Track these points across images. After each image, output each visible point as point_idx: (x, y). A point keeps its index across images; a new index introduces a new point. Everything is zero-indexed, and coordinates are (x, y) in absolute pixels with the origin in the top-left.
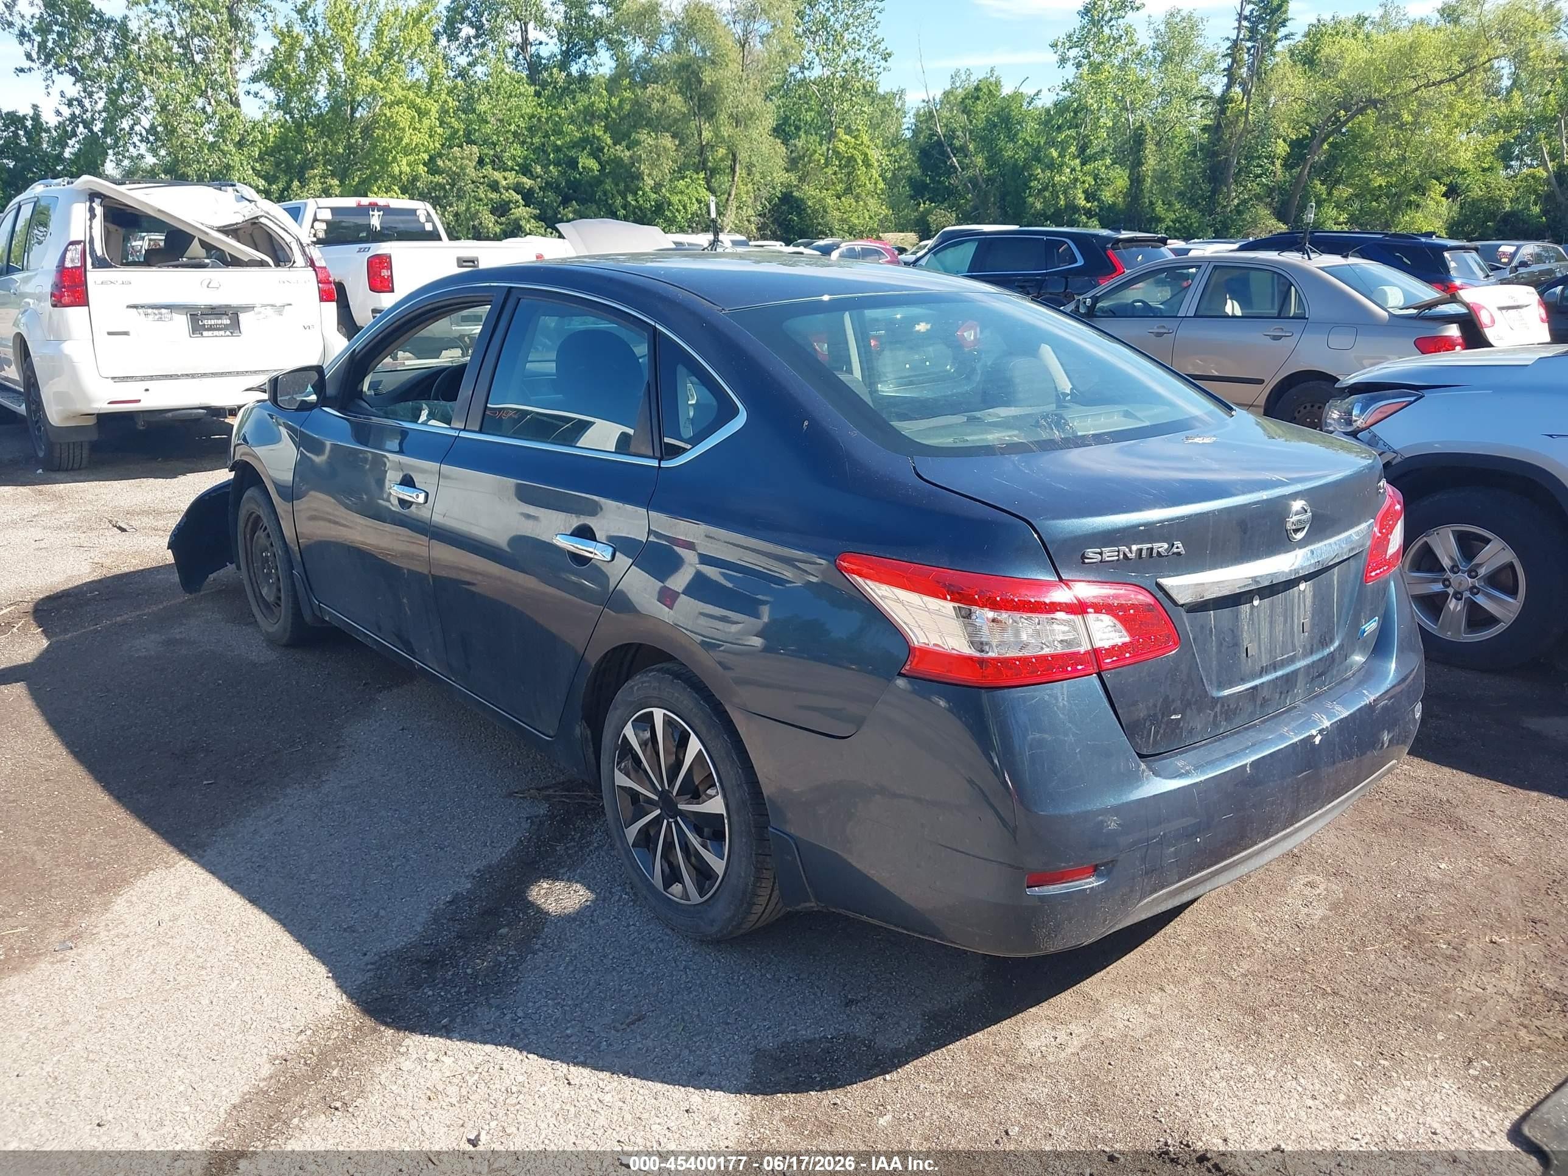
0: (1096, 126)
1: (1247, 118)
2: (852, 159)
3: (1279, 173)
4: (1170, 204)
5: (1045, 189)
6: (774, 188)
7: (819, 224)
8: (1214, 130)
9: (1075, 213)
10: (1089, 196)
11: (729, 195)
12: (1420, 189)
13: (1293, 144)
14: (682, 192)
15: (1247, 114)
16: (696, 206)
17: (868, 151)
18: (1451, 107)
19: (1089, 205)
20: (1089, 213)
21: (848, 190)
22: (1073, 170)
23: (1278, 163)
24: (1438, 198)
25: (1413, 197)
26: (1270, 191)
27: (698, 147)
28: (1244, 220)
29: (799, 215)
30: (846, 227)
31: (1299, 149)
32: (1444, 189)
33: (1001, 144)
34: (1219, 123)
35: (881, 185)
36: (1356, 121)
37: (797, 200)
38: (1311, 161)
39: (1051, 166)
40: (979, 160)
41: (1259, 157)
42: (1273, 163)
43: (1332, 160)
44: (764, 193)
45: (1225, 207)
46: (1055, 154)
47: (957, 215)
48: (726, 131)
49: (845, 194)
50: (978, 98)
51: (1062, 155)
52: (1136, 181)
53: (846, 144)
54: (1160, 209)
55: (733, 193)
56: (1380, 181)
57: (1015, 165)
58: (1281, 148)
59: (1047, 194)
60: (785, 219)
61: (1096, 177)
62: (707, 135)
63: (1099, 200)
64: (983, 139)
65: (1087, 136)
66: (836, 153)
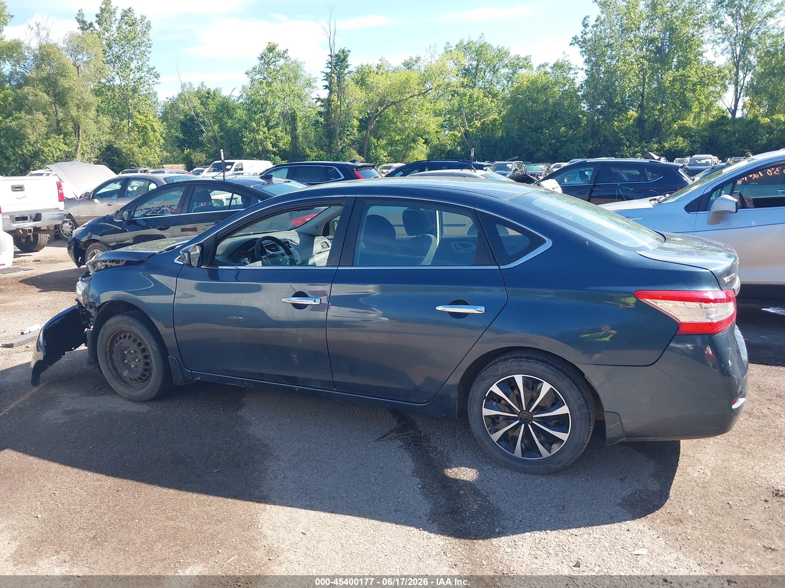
0: (273, 113)
1: (341, 109)
2: (145, 127)
3: (357, 134)
4: (312, 149)
5: (251, 142)
6: (102, 143)
7: (131, 161)
8: (327, 114)
9: (267, 154)
10: (274, 145)
11: (77, 147)
12: (414, 141)
13: (361, 121)
14: (50, 146)
15: (341, 107)
16: (59, 153)
17: (153, 123)
18: (423, 105)
19: (274, 149)
20: (274, 153)
21: (145, 143)
22: (264, 133)
23: (355, 129)
24: (422, 144)
25: (412, 144)
26: (353, 142)
27: (56, 121)
28: (345, 155)
29: (118, 156)
30: (146, 162)
31: (364, 124)
32: (424, 141)
33: (225, 120)
34: (328, 111)
35: (162, 141)
36: (385, 111)
37: (116, 149)
38: (370, 129)
39: (253, 131)
40: (216, 127)
41: (348, 126)
42: (353, 129)
43: (377, 128)
44: (96, 145)
45: (336, 150)
46: (255, 125)
47: (206, 155)
48: (74, 112)
49: (143, 145)
50: (208, 98)
51: (258, 125)
52: (295, 138)
53: (141, 120)
54: (308, 151)
55: (80, 146)
56: (398, 138)
57: (235, 131)
58: (356, 123)
59: (252, 144)
60: (110, 159)
61: (276, 136)
62: (61, 115)
63: (278, 147)
64: (216, 118)
65: (269, 116)
66: (135, 124)
